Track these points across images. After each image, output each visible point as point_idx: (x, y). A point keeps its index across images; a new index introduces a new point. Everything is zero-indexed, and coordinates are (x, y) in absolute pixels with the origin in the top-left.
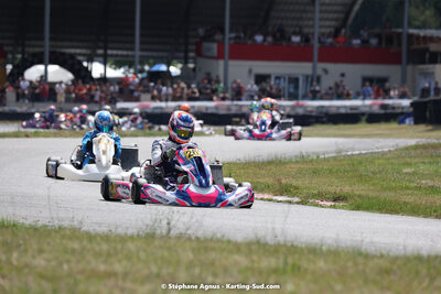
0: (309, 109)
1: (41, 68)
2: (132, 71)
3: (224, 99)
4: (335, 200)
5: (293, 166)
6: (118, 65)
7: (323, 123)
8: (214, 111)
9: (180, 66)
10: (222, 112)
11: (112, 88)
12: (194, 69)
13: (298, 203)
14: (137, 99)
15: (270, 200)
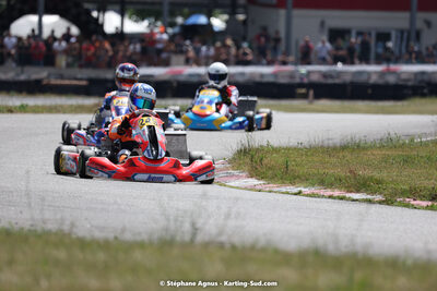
0: (403, 77)
1: (34, 18)
2: (159, 23)
3: (284, 63)
4: (433, 199)
5: (375, 152)
6: (140, 15)
7: (423, 95)
8: (271, 79)
9: (226, 17)
10: (283, 81)
11: (131, 47)
12: (245, 22)
13: (380, 202)
14: (166, 63)
15: (342, 199)
